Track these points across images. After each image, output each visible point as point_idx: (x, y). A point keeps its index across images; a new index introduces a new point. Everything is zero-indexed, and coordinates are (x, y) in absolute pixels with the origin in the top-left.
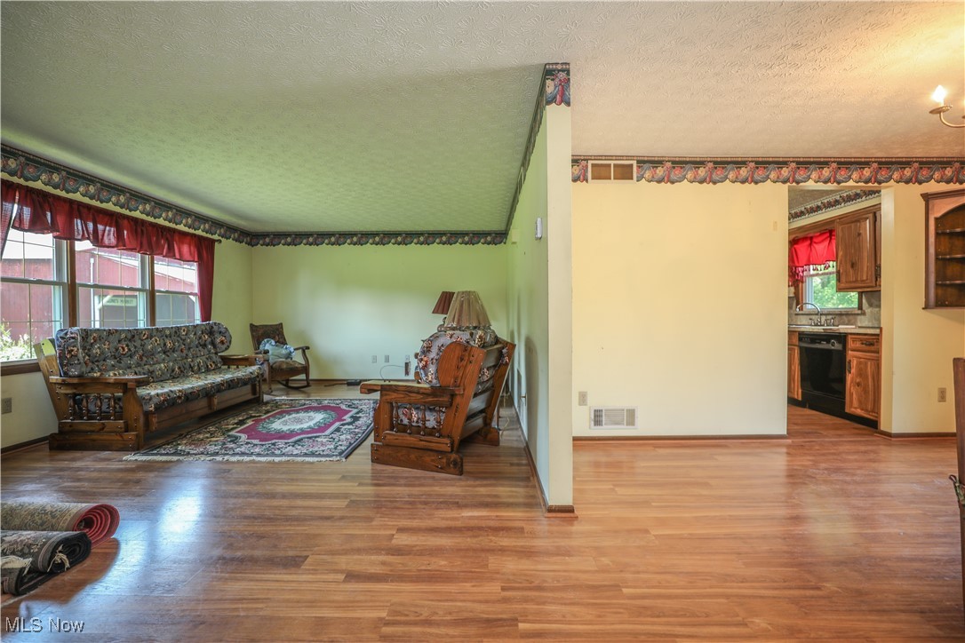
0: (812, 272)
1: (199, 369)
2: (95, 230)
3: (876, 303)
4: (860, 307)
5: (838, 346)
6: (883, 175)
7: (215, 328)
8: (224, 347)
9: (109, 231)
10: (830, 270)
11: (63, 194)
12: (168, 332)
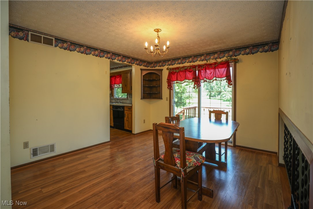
0: (116, 86)
3: (130, 96)
4: (127, 98)
5: (122, 110)
6: (133, 62)
10: (120, 86)
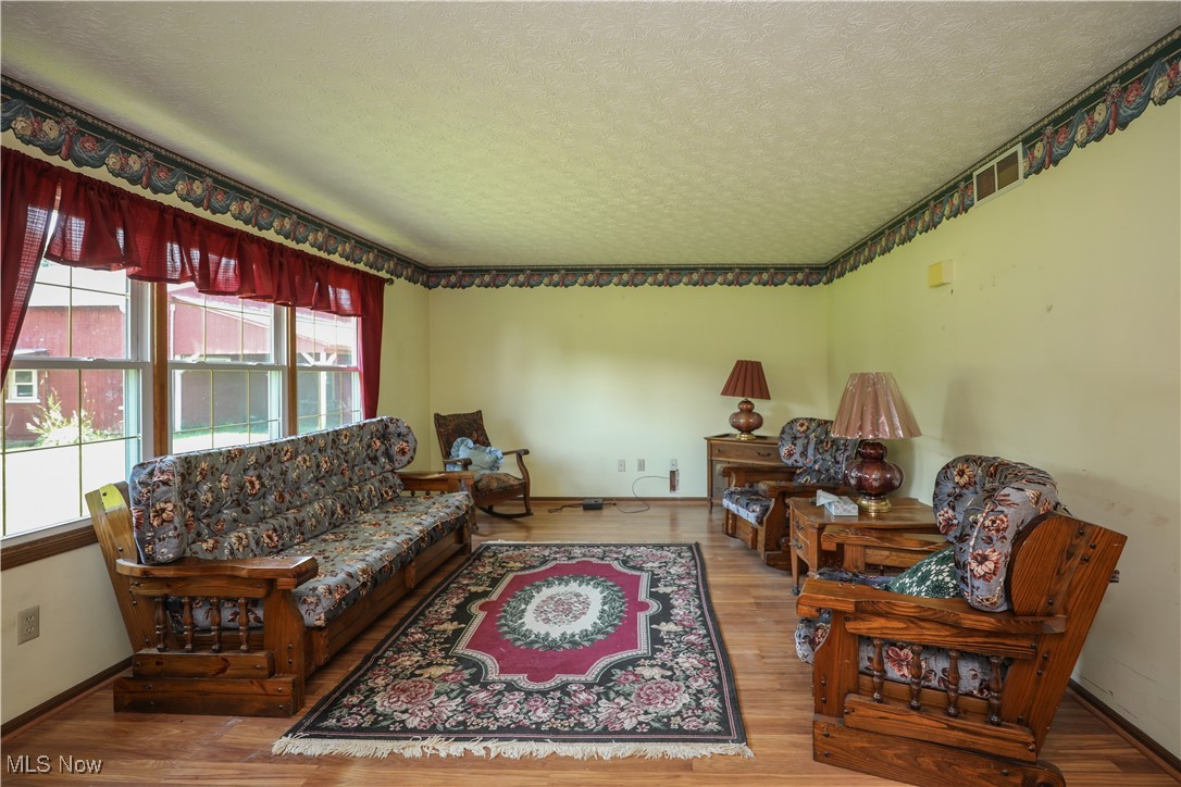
1: (371, 502)
2: (204, 261)
7: (392, 428)
8: (405, 459)
9: (227, 265)
11: (148, 194)
12: (322, 443)
